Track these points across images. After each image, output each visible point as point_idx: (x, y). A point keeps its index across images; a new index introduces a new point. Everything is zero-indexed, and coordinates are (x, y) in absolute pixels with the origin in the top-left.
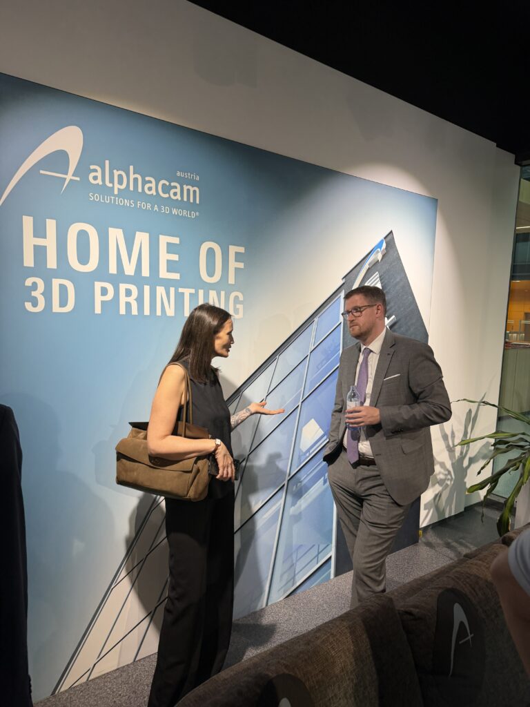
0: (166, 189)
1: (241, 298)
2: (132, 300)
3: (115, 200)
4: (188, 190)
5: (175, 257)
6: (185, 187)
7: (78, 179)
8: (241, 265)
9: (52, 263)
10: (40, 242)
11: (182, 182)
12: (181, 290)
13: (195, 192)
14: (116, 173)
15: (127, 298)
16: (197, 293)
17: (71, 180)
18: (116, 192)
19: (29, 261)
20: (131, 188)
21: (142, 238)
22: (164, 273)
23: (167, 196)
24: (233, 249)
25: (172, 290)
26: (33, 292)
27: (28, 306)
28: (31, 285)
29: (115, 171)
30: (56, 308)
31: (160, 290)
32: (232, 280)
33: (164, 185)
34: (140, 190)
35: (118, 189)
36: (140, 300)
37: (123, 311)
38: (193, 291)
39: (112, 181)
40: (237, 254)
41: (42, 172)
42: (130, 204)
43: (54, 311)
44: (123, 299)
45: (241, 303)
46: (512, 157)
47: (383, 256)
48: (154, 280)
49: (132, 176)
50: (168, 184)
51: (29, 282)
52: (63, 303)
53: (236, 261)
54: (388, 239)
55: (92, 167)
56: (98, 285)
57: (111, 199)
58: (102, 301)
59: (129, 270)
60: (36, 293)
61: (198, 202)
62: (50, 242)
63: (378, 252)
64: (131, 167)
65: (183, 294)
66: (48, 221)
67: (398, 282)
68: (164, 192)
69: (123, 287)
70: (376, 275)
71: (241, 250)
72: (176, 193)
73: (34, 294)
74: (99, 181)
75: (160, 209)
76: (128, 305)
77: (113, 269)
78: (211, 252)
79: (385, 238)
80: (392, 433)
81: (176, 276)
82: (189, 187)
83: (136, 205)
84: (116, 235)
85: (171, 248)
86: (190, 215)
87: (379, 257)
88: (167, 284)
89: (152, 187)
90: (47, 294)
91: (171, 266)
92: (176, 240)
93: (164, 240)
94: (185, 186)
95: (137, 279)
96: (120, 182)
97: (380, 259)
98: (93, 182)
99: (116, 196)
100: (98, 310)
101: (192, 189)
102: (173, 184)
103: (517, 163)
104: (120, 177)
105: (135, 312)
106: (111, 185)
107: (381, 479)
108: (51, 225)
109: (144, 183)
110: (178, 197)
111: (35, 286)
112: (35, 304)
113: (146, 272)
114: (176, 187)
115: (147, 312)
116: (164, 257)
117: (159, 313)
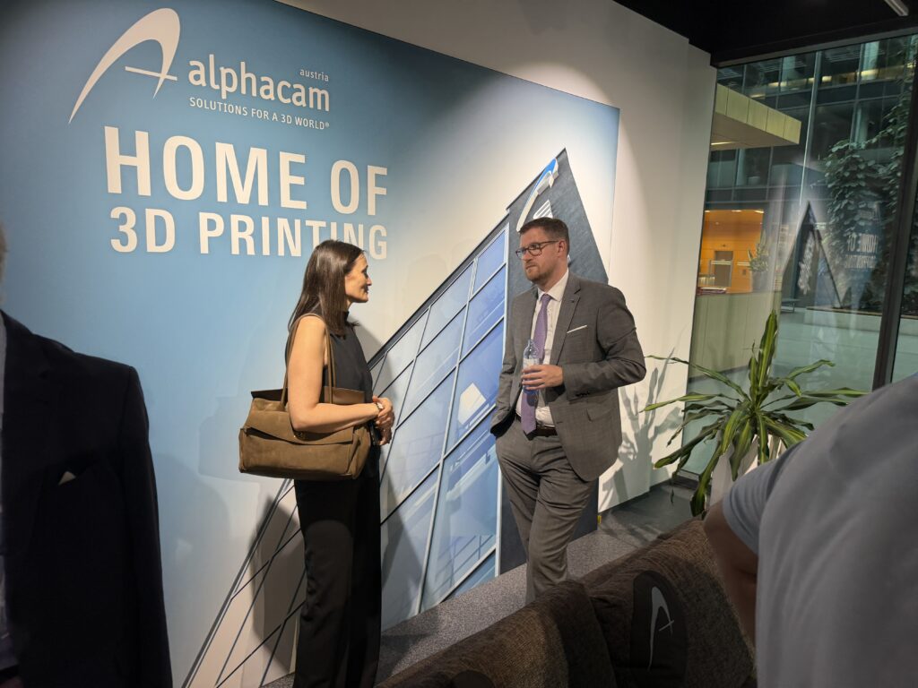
0: (288, 92)
1: (384, 233)
2: (247, 235)
3: (223, 106)
4: (315, 94)
5: (300, 181)
6: (312, 90)
7: (175, 78)
8: (383, 191)
9: (144, 188)
10: (128, 160)
11: (308, 84)
12: (308, 223)
13: (323, 96)
14: (224, 71)
15: (241, 233)
16: (329, 226)
17: (166, 80)
18: (224, 96)
19: (115, 186)
20: (244, 91)
21: (258, 156)
22: (286, 201)
23: (288, 101)
24: (373, 171)
25: (297, 222)
26: (121, 227)
27: (116, 244)
28: (118, 217)
29: (222, 69)
30: (152, 247)
31: (283, 223)
32: (372, 211)
33: (284, 87)
34: (254, 94)
35: (227, 92)
36: (257, 235)
37: (235, 250)
38: (323, 224)
39: (218, 81)
40: (377, 176)
41: (127, 69)
42: (243, 112)
43: (149, 250)
44: (236, 235)
45: (383, 239)
46: (707, 56)
47: (556, 181)
48: (275, 209)
49: (244, 76)
50: (289, 85)
51: (116, 213)
52: (160, 240)
53: (377, 185)
54: (561, 158)
55: (193, 63)
56: (204, 217)
57: (217, 105)
58: (209, 238)
59: (243, 197)
60: (127, 229)
61: (327, 109)
62: (142, 161)
63: (549, 175)
64: (243, 64)
65: (311, 228)
66: (138, 133)
67: (573, 213)
68: (285, 97)
69: (235, 219)
70: (547, 204)
71: (383, 171)
72: (299, 99)
73: (122, 228)
74: (202, 82)
75: (280, 118)
76: (242, 242)
77: (222, 196)
78: (345, 174)
79: (557, 157)
80: (577, 395)
81: (302, 205)
82: (316, 90)
83: (250, 113)
84: (225, 151)
85: (295, 169)
86: (318, 125)
87: (551, 181)
88: (291, 215)
89: (270, 90)
90: (140, 229)
91: (295, 192)
92: (300, 159)
93: (286, 158)
94: (310, 89)
95: (253, 209)
96: (229, 84)
97: (551, 185)
98: (193, 82)
99: (224, 101)
100: (204, 249)
101: (320, 93)
102: (295, 86)
103: (712, 64)
104: (229, 76)
105: (251, 251)
106: (217, 87)
107: (562, 451)
108: (142, 139)
109: (260, 84)
110: (303, 103)
111: (123, 219)
112: (124, 242)
113: (263, 200)
114: (299, 90)
115: (266, 251)
116: (286, 180)
117: (281, 252)
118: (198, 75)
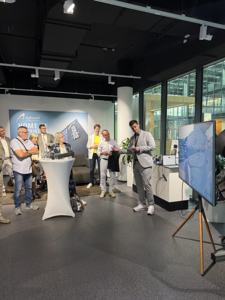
11: (37, 117)
14: (29, 117)
22: (35, 128)
31: (35, 130)
35: (29, 119)
41: (20, 119)
48: (34, 129)
49: (31, 117)
50: (35, 117)
59: (31, 128)
61: (40, 119)
68: (35, 119)
69: (30, 130)
70: (74, 126)
71: (47, 124)
72: (37, 118)
76: (31, 132)
79: (75, 120)
83: (31, 120)
88: (36, 129)
89: (33, 118)
91: (36, 127)
92: (37, 124)
93: (35, 124)
95: (32, 129)
113: (33, 128)
116: (35, 126)
118: (26, 118)
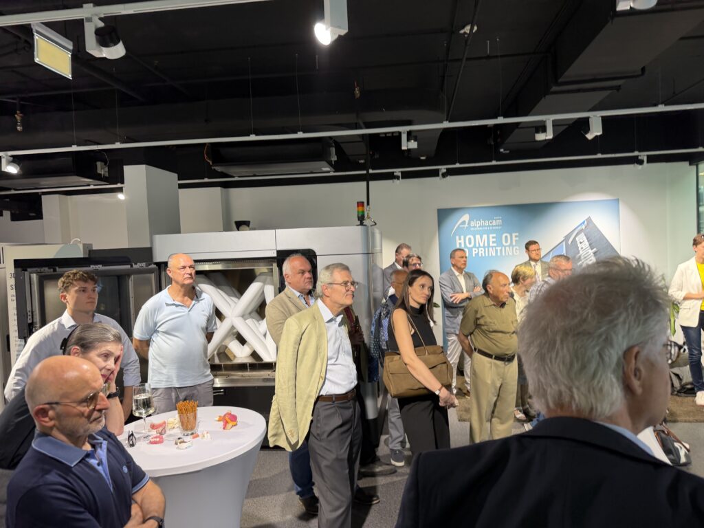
1: (518, 248)
7: (468, 226)
10: (460, 240)
16: (502, 248)
21: (485, 237)
24: (514, 235)
32: (514, 243)
36: (485, 252)
41: (460, 226)
44: (480, 252)
48: (489, 246)
53: (515, 238)
54: (588, 220)
56: (474, 249)
58: (475, 253)
59: (482, 245)
63: (582, 225)
65: (497, 249)
66: (462, 236)
69: (480, 249)
71: (517, 234)
77: (477, 245)
78: (506, 237)
84: (478, 237)
86: (499, 228)
92: (495, 235)
93: (491, 236)
103: (690, 165)
105: (483, 255)
116: (491, 240)
117: (490, 255)
